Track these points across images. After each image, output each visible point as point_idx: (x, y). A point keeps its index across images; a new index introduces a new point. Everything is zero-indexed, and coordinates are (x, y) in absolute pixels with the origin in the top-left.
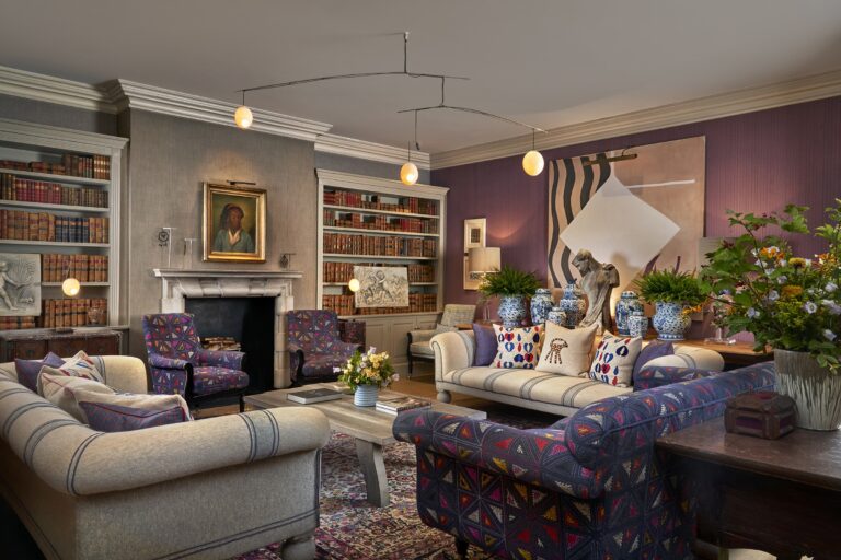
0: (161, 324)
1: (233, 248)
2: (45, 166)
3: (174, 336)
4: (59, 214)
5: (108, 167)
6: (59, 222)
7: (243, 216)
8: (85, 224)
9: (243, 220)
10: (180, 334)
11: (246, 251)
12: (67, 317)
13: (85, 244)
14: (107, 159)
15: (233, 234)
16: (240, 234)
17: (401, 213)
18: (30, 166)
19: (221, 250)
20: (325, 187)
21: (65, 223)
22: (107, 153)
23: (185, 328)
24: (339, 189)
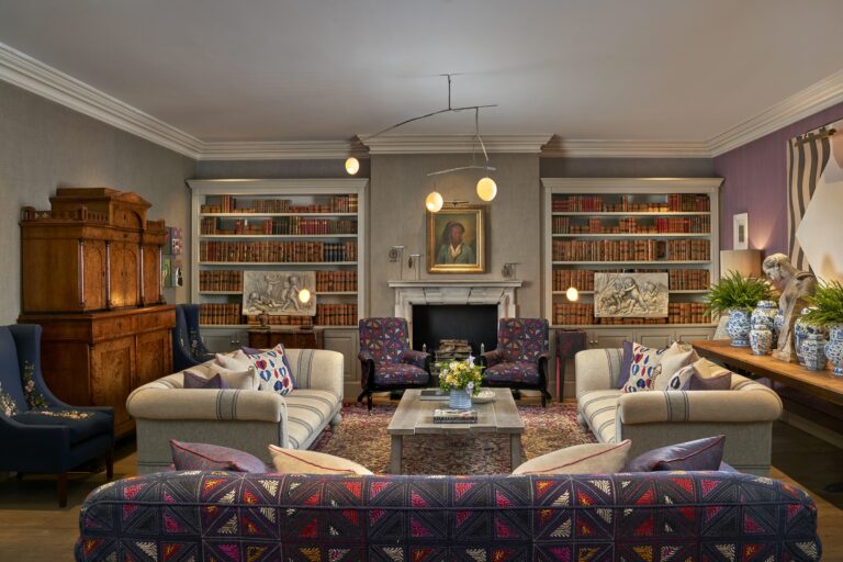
0: (375, 326)
1: (455, 260)
2: (317, 208)
3: (387, 336)
4: (327, 241)
5: (356, 202)
6: (327, 247)
7: (463, 230)
8: (344, 247)
9: (464, 234)
10: (392, 335)
11: (467, 263)
12: (332, 318)
13: (339, 263)
14: (356, 196)
15: (455, 248)
16: (461, 248)
17: (656, 213)
18: (306, 209)
19: (444, 263)
20: (553, 195)
21: (331, 248)
22: (355, 192)
23: (397, 330)
24: (572, 195)
